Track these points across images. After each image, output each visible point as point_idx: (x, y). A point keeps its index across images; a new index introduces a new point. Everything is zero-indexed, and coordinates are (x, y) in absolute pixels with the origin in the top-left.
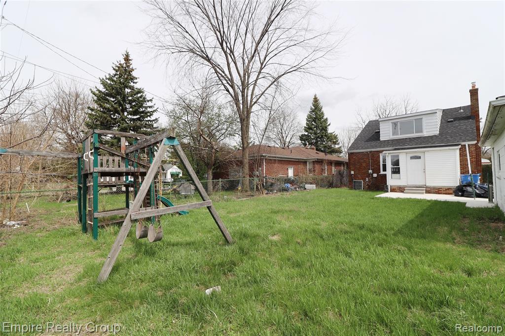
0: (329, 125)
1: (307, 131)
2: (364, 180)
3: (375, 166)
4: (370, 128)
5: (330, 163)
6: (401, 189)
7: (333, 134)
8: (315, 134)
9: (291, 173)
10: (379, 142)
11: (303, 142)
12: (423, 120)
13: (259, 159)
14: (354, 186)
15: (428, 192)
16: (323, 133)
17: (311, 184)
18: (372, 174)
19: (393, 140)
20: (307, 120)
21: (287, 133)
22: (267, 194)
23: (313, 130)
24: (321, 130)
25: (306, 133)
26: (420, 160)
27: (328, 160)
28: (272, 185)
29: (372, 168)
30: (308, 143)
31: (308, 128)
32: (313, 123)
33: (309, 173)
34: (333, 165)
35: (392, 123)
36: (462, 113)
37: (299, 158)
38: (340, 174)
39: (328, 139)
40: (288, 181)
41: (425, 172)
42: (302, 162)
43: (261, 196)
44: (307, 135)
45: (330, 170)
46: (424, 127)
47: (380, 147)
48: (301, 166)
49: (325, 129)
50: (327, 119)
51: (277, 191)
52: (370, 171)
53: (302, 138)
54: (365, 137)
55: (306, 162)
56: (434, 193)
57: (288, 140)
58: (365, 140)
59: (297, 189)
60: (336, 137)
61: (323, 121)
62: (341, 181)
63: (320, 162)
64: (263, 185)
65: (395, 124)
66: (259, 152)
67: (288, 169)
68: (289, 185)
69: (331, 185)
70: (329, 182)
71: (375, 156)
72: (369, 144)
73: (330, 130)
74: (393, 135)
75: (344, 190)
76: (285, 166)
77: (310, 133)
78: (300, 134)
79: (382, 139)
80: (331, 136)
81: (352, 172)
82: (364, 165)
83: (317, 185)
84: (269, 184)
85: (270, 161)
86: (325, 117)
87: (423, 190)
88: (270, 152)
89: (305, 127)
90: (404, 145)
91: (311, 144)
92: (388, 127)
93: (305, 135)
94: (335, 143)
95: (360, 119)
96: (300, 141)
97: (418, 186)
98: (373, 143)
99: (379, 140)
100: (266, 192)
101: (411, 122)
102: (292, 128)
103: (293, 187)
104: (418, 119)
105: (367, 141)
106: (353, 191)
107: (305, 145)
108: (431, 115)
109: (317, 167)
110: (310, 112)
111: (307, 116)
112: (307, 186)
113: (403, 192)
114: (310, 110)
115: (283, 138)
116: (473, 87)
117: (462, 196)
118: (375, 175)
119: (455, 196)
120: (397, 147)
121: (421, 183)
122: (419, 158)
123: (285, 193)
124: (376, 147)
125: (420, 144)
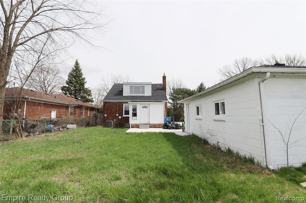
0: (86, 82)
1: (68, 84)
2: (113, 120)
3: (120, 111)
4: (116, 88)
5: (87, 108)
6: (137, 126)
7: (88, 89)
8: (75, 87)
9: (54, 115)
10: (122, 96)
11: (64, 92)
12: (145, 87)
13: (19, 101)
14: (108, 125)
15: (151, 127)
16: (81, 87)
17: (72, 124)
18: (118, 117)
19: (130, 96)
20: (69, 76)
21: (49, 83)
22: (27, 136)
23: (73, 84)
24: (80, 85)
25: (67, 86)
26: (147, 108)
27: (86, 106)
28: (34, 126)
29: (119, 113)
30: (68, 93)
31: (69, 82)
32: (74, 79)
33: (70, 116)
34: (89, 110)
35: (130, 86)
36: (158, 87)
37: (62, 103)
38: (95, 116)
39: (84, 91)
40: (51, 122)
41: (149, 116)
42: (65, 106)
43: (19, 140)
44: (68, 87)
45: (86, 114)
46: (145, 91)
47: (123, 99)
48: (63, 110)
49: (82, 84)
50: (84, 78)
51: (39, 132)
52: (117, 115)
53: (63, 89)
54: (113, 93)
55: (69, 106)
56: (153, 128)
57: (49, 89)
58: (114, 95)
59: (61, 129)
60: (90, 91)
61: (82, 79)
62: (95, 122)
63: (80, 107)
64: (22, 127)
65: (131, 87)
66: (20, 94)
67: (51, 112)
68: (52, 126)
69: (88, 125)
70: (86, 122)
71: (120, 105)
72: (116, 97)
73: (86, 86)
74: (130, 93)
75: (100, 128)
76: (49, 109)
77: (71, 86)
78: (62, 86)
79: (124, 95)
80: (87, 90)
81: (106, 115)
82: (113, 110)
83: (77, 125)
84: (29, 126)
85: (33, 104)
86: (83, 77)
87: (148, 126)
88: (33, 96)
89: (66, 81)
90: (136, 100)
91: (71, 94)
92: (127, 88)
93: (66, 87)
94: (89, 95)
95: (103, 83)
96: (61, 91)
97: (146, 124)
98: (119, 97)
99: (122, 95)
100: (26, 134)
101: (139, 87)
102: (54, 80)
103: (56, 128)
104: (142, 86)
105: (115, 95)
106: (106, 129)
107: (66, 94)
108: (148, 85)
109: (78, 111)
110: (72, 71)
111: (69, 73)
112: (69, 126)
113: (139, 128)
114: (72, 69)
115: (45, 86)
116: (164, 75)
117: (167, 128)
118: (120, 117)
119: (163, 129)
120: (133, 101)
121: (147, 122)
122: (147, 107)
123: (49, 134)
124: (121, 99)
125: (144, 100)
